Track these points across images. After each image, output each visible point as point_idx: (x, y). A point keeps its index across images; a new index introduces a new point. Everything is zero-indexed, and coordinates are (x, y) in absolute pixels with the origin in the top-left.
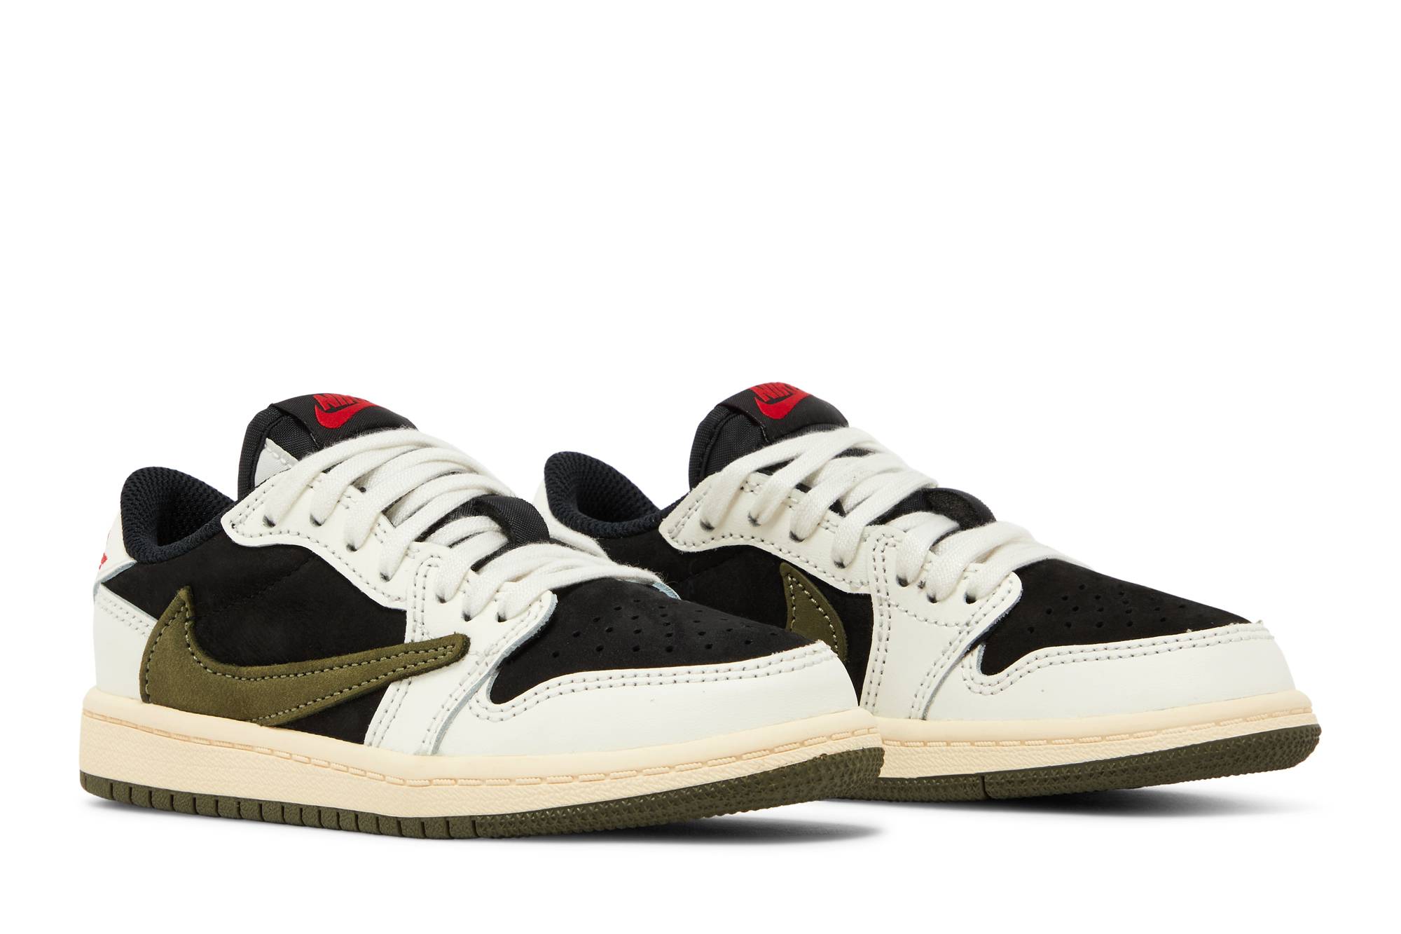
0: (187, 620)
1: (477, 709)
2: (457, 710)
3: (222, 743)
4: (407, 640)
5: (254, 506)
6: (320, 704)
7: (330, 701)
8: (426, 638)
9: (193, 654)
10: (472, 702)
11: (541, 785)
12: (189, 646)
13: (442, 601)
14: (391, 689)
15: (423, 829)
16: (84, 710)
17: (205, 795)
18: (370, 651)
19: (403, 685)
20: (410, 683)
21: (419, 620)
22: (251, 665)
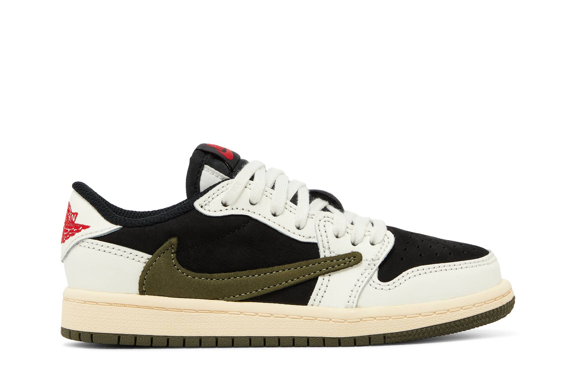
0: (172, 253)
1: (374, 285)
2: (365, 286)
3: (203, 311)
4: (322, 256)
5: (213, 197)
6: (272, 288)
7: (278, 286)
8: (333, 255)
9: (178, 270)
10: (371, 282)
11: (419, 317)
12: (175, 265)
13: (337, 237)
14: (320, 279)
15: (339, 342)
16: (64, 298)
17: (193, 337)
18: (302, 262)
19: (326, 277)
20: (330, 275)
21: (327, 247)
22: (220, 273)
